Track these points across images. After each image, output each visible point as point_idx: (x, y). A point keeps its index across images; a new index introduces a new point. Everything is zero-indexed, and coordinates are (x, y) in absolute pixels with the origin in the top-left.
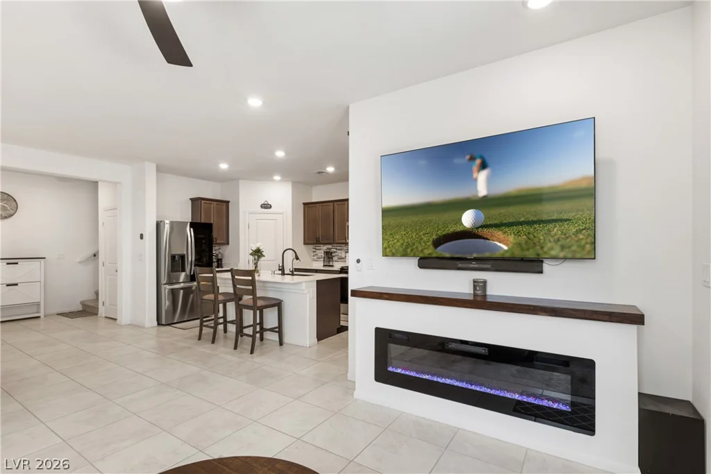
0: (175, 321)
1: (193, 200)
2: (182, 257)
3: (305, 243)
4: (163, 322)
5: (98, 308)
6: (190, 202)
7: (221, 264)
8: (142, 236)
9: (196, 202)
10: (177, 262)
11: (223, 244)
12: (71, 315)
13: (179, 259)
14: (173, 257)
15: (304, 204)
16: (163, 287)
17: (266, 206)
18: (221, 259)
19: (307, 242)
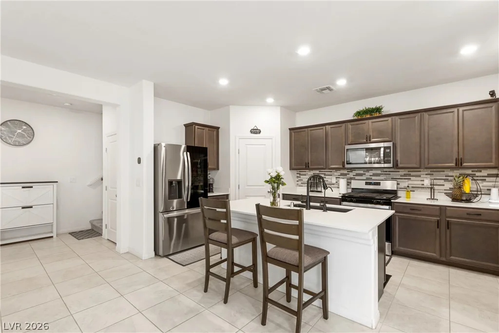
0: (171, 253)
1: (187, 126)
2: (179, 183)
3: (291, 169)
4: (161, 253)
5: (102, 230)
6: (184, 128)
7: (212, 189)
8: (139, 161)
9: (189, 127)
10: (175, 188)
11: (214, 169)
12: (79, 235)
13: (176, 185)
14: (171, 183)
15: (290, 129)
16: (161, 215)
17: (255, 131)
18: (212, 184)
19: (293, 167)
